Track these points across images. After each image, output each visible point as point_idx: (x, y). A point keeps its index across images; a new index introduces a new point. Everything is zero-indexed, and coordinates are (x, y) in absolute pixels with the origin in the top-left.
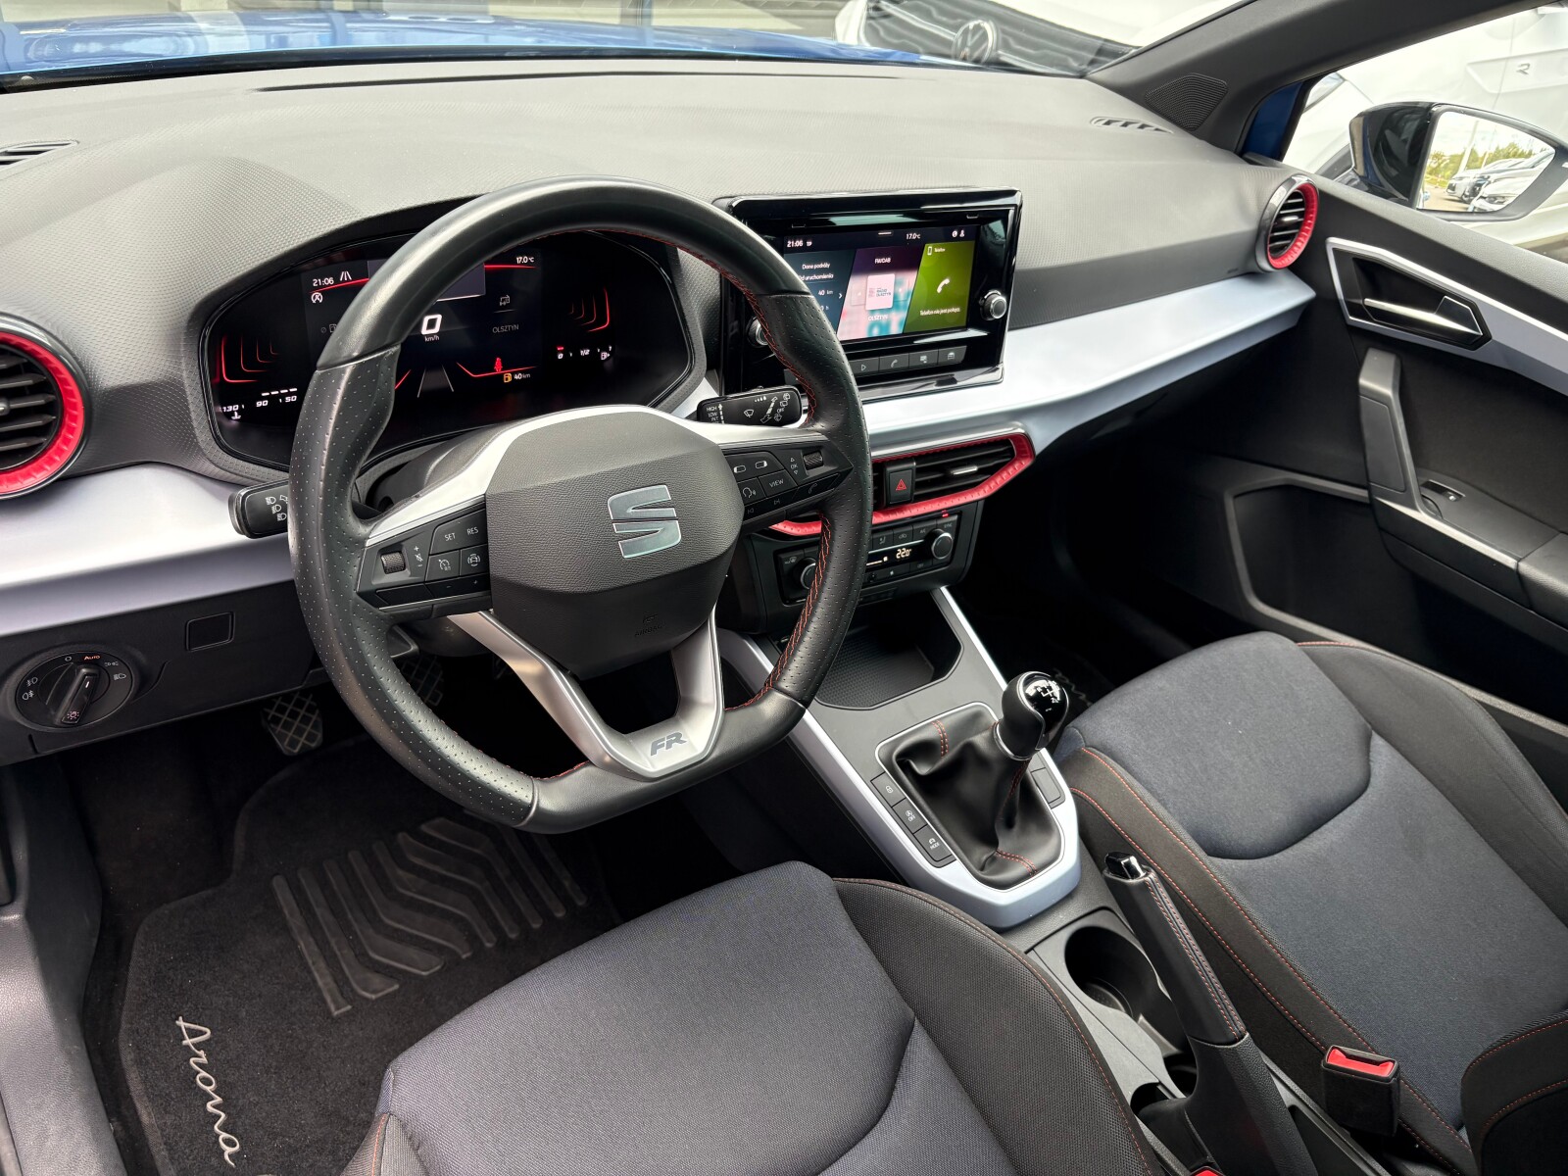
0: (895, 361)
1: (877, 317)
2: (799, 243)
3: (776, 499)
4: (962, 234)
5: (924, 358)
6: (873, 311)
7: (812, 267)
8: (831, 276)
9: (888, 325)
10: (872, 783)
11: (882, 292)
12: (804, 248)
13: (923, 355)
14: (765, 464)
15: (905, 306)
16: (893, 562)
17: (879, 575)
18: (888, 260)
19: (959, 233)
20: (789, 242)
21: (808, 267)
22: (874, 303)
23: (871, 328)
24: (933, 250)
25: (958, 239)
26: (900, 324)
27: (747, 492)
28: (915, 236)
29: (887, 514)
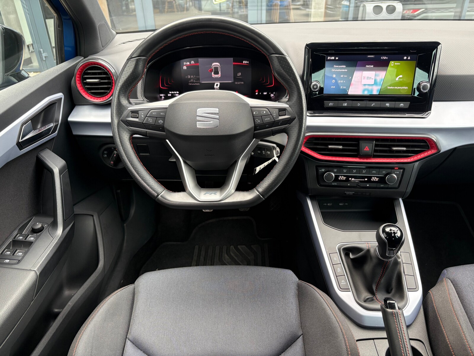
0: (374, 104)
1: (367, 87)
2: (333, 58)
3: (267, 124)
4: (409, 58)
5: (388, 105)
6: (365, 85)
7: (338, 66)
8: (346, 70)
9: (372, 91)
10: (329, 255)
11: (368, 78)
12: (335, 60)
13: (387, 103)
14: (265, 112)
15: (380, 84)
16: (369, 181)
17: (362, 185)
18: (372, 66)
19: (407, 58)
20: (329, 57)
21: (336, 66)
22: (365, 82)
23: (364, 90)
24: (394, 64)
25: (407, 60)
26: (378, 91)
27: (257, 121)
28: (385, 58)
29: (361, 159)
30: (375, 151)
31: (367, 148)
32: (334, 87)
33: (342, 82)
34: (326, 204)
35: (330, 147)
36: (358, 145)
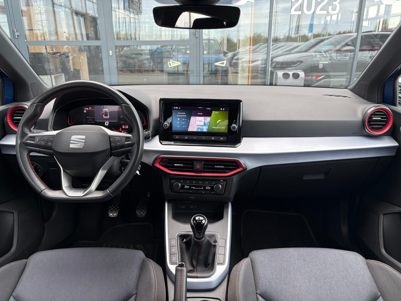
0: (204, 138)
1: (199, 127)
2: (177, 108)
3: (118, 147)
4: (224, 109)
5: (213, 138)
6: (198, 125)
7: (180, 113)
8: (186, 116)
9: (203, 129)
10: (170, 240)
11: (200, 121)
12: (178, 109)
13: (213, 137)
14: (117, 139)
15: (208, 125)
16: (205, 189)
17: (199, 192)
18: (202, 114)
19: (223, 109)
20: (174, 107)
21: (179, 113)
22: (198, 123)
23: (198, 129)
24: (215, 112)
25: (222, 110)
26: (206, 129)
27: (112, 144)
28: (209, 109)
29: (195, 173)
30: (204, 168)
31: (198, 166)
32: (179, 126)
33: (184, 123)
34: (181, 207)
35: (175, 165)
36: (192, 164)
